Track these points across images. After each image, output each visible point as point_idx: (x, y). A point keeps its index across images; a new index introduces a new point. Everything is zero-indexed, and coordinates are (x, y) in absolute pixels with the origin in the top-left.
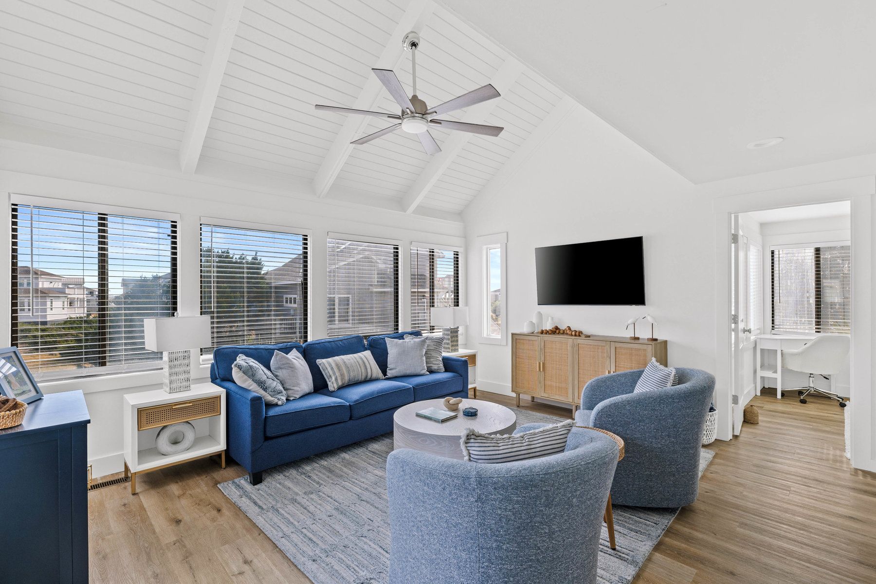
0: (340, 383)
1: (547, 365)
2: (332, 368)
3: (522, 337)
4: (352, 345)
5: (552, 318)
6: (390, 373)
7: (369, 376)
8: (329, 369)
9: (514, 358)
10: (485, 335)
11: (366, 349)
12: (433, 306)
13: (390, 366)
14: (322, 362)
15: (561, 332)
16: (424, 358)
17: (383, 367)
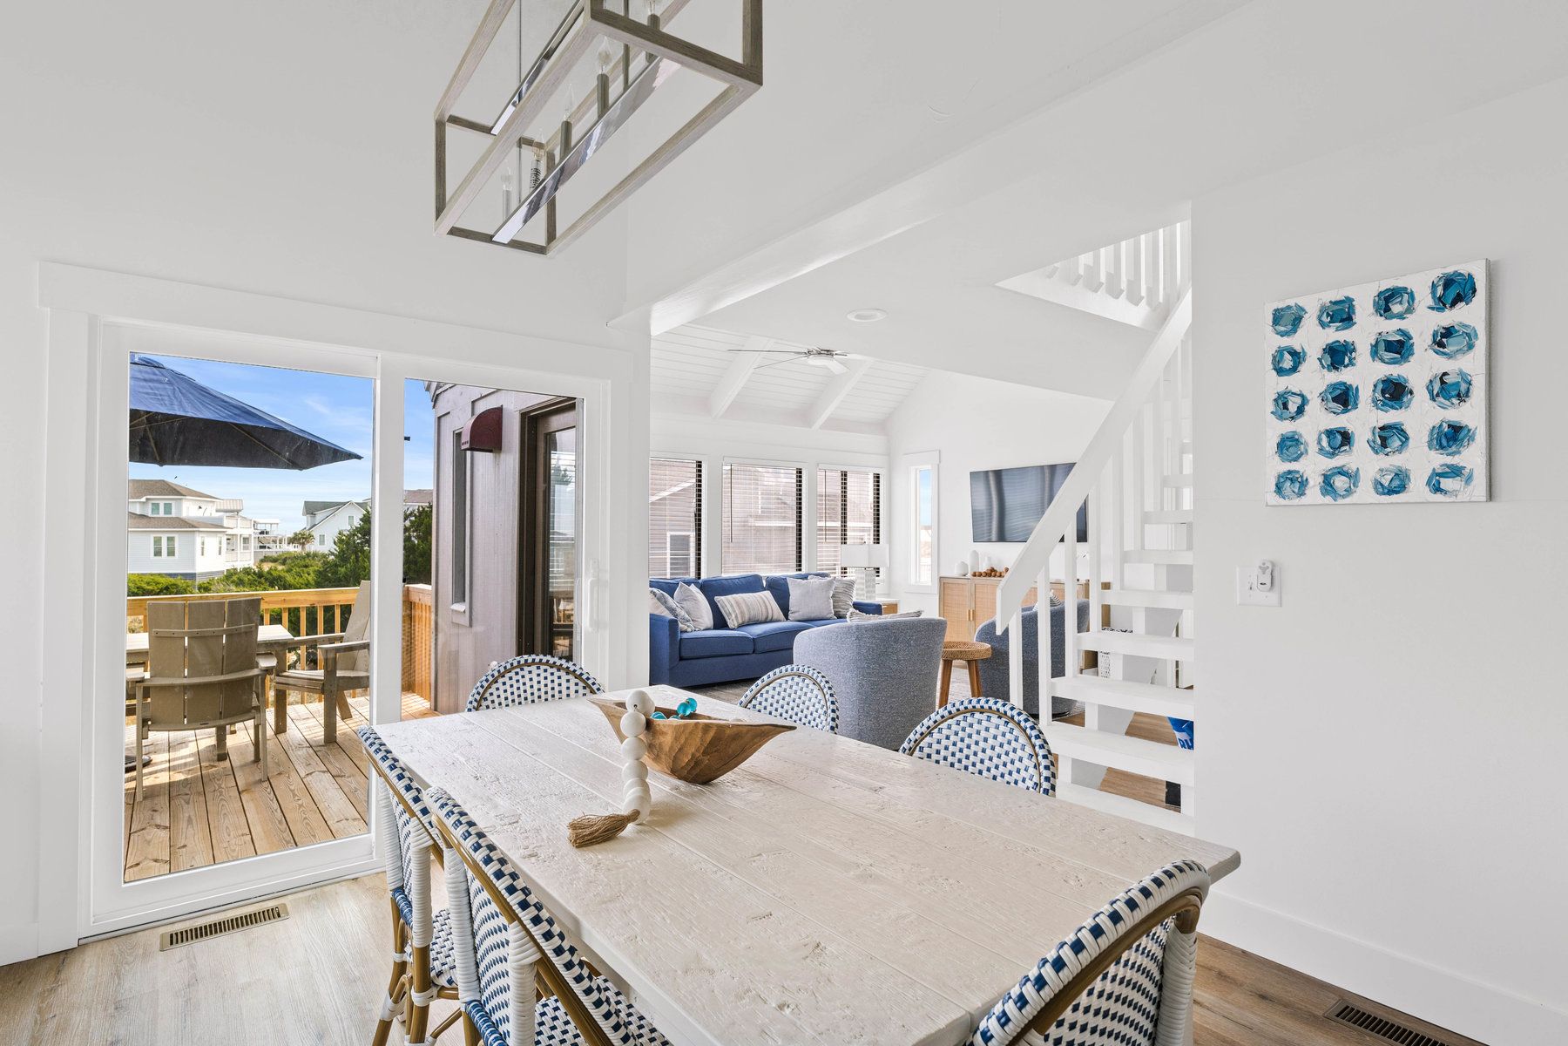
0: (740, 622)
1: (978, 613)
2: (732, 606)
3: (950, 581)
4: (751, 584)
5: (990, 559)
6: (791, 616)
7: (770, 617)
8: (729, 606)
9: (942, 606)
10: (913, 582)
11: (764, 589)
12: (845, 543)
13: (792, 608)
14: (721, 600)
15: (998, 574)
16: (832, 601)
17: (785, 610)
